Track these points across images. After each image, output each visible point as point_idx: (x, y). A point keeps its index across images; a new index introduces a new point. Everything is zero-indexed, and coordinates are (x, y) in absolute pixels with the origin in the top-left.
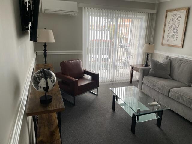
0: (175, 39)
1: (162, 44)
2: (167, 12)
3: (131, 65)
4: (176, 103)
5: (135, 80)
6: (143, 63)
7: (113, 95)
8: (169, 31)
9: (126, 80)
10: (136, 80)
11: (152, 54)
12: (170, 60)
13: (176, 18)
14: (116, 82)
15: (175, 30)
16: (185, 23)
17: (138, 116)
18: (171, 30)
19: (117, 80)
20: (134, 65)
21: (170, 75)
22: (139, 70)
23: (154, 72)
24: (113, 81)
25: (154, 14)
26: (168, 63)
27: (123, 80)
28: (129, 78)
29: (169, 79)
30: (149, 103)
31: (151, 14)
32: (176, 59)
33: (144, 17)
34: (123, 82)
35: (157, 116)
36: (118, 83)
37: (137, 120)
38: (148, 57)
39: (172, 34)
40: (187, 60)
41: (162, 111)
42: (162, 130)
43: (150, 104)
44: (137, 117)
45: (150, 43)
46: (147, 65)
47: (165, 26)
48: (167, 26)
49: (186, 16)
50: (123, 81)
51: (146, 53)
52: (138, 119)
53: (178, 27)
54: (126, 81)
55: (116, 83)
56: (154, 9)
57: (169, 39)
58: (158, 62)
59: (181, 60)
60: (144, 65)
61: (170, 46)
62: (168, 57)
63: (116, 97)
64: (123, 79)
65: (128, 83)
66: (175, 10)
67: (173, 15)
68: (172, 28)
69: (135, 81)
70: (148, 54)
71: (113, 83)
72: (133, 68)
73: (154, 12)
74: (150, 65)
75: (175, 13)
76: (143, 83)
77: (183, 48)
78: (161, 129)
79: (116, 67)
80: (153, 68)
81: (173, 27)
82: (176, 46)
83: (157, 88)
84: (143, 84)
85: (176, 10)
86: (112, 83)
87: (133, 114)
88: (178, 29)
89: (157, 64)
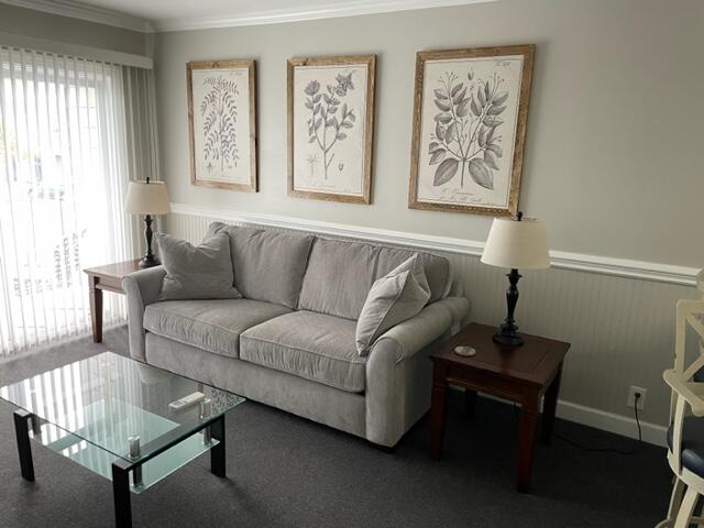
0: (232, 163)
1: (194, 181)
2: (189, 69)
3: (85, 271)
4: (262, 374)
5: (113, 327)
6: (136, 254)
7: (15, 414)
8: (208, 135)
9: (77, 333)
10: (118, 325)
11: (164, 218)
12: (227, 233)
13: (223, 92)
14: (27, 354)
15: (227, 133)
16: (251, 112)
17: (137, 467)
18: (212, 131)
19: (31, 340)
20: (99, 268)
21: (234, 285)
22: (124, 285)
23: (179, 284)
24: (15, 351)
25: (146, 70)
26: (222, 244)
27: (63, 337)
28: (89, 323)
29: (235, 298)
30: (171, 405)
31: (133, 69)
32: (245, 229)
33: (108, 79)
34: (63, 347)
35: (208, 440)
36: (41, 353)
37: (132, 484)
38: (149, 229)
39: (218, 145)
40: (276, 228)
41: (222, 418)
42: (231, 483)
43: (176, 407)
44: (131, 473)
45: (148, 179)
46: (152, 260)
47: (191, 117)
48: (200, 120)
49: (250, 89)
50: (65, 341)
51: (141, 216)
52: (138, 479)
53: (232, 121)
54: (78, 338)
55: (29, 358)
56: (142, 53)
57: (214, 162)
58: (189, 244)
59: (258, 231)
60: (141, 263)
61: (221, 186)
62: (219, 225)
63: (29, 420)
64: (61, 331)
65: (86, 344)
66: (213, 66)
67: (210, 81)
68: (216, 127)
69: (116, 330)
70: (149, 220)
71: (14, 358)
72: (97, 280)
73: (145, 63)
74: (163, 261)
75: (215, 73)
76: (147, 331)
77: (257, 191)
78: (227, 479)
79: (17, 288)
80: (174, 271)
81: (217, 123)
82: (239, 187)
83: (197, 341)
84: (147, 335)
85: (216, 64)
86: (7, 360)
87: (115, 468)
88: (233, 129)
89: (185, 252)
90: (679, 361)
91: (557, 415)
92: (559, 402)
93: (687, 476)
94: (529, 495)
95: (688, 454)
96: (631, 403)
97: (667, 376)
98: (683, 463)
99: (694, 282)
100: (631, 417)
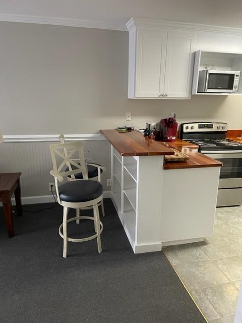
90: (55, 167)
91: (22, 204)
92: (22, 198)
93: (63, 204)
94: (15, 237)
95: (62, 196)
96: (50, 189)
97: (51, 173)
98: (61, 199)
99: (58, 140)
100: (51, 195)
